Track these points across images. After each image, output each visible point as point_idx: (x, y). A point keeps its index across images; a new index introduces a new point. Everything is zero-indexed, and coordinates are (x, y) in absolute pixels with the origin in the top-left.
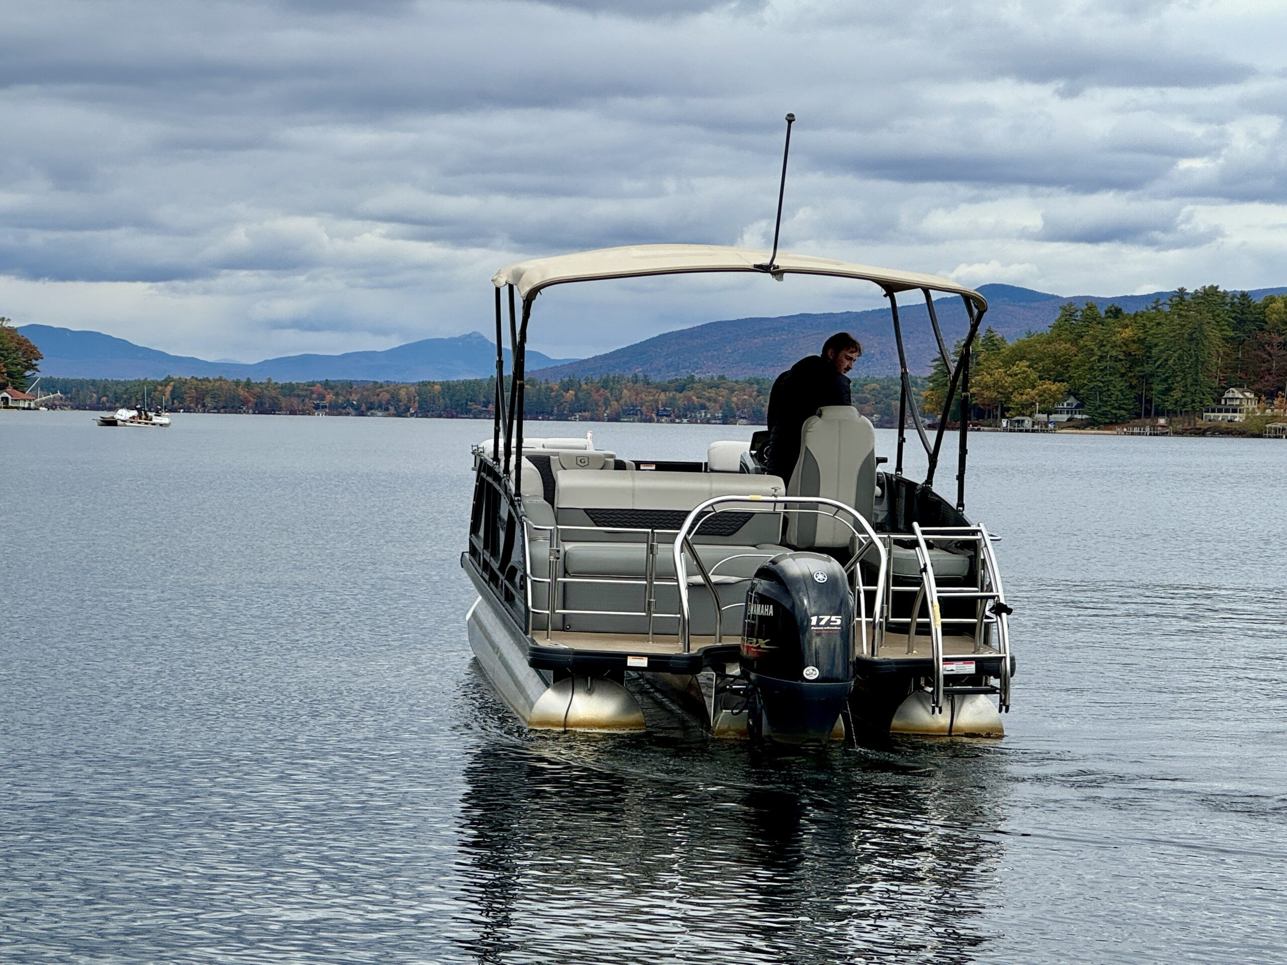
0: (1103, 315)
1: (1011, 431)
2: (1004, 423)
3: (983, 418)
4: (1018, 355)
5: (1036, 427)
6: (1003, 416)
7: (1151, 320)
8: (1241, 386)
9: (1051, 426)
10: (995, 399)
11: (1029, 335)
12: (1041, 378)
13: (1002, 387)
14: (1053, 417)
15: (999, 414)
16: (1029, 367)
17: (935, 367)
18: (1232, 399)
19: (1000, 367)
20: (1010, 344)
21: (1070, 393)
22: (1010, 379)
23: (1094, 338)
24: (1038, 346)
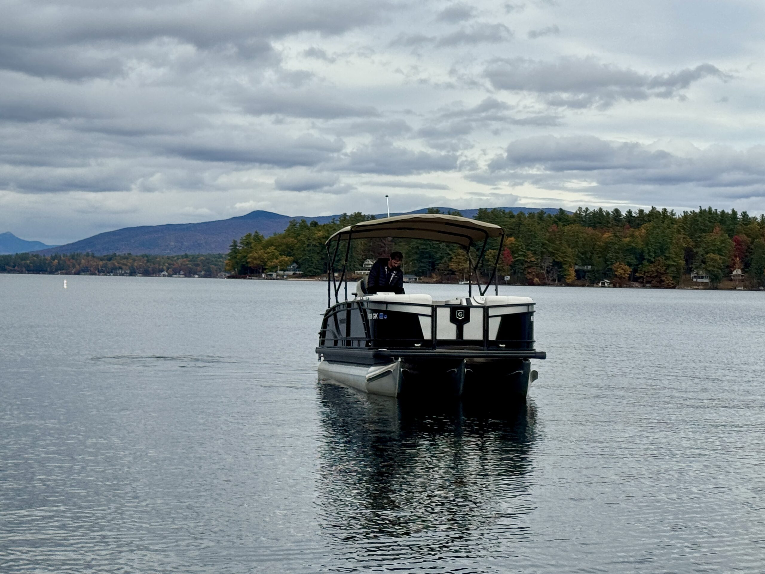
0: (309, 225)
1: (267, 279)
2: (263, 275)
3: (253, 273)
4: (270, 243)
5: (278, 277)
6: (263, 272)
7: (330, 227)
8: (372, 259)
9: (285, 277)
10: (259, 264)
11: (275, 234)
12: (281, 254)
13: (263, 259)
14: (286, 273)
15: (261, 271)
16: (275, 249)
17: (231, 249)
18: (368, 264)
19: (261, 249)
20: (266, 238)
21: (294, 261)
22: (266, 255)
23: (305, 236)
24: (279, 240)
